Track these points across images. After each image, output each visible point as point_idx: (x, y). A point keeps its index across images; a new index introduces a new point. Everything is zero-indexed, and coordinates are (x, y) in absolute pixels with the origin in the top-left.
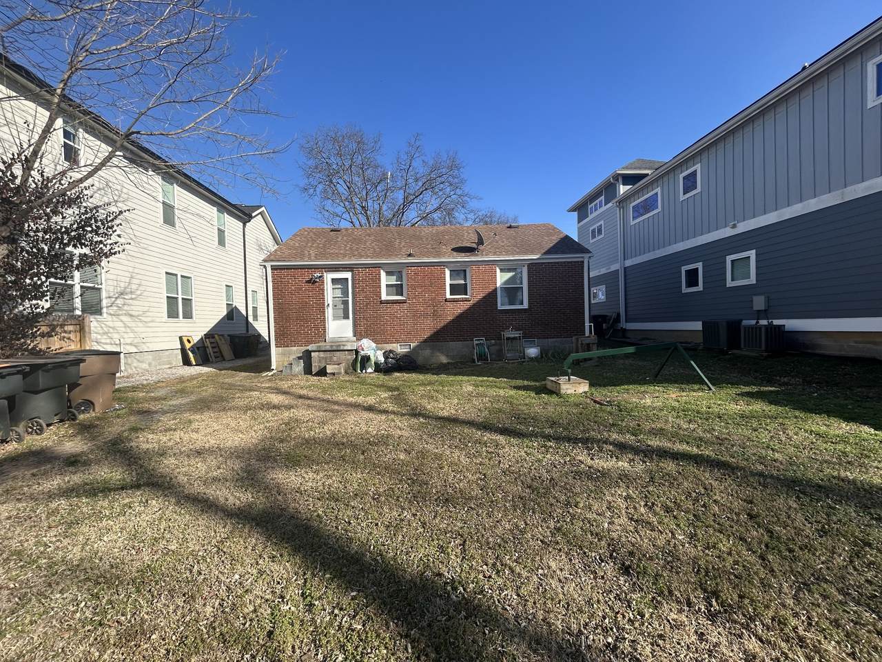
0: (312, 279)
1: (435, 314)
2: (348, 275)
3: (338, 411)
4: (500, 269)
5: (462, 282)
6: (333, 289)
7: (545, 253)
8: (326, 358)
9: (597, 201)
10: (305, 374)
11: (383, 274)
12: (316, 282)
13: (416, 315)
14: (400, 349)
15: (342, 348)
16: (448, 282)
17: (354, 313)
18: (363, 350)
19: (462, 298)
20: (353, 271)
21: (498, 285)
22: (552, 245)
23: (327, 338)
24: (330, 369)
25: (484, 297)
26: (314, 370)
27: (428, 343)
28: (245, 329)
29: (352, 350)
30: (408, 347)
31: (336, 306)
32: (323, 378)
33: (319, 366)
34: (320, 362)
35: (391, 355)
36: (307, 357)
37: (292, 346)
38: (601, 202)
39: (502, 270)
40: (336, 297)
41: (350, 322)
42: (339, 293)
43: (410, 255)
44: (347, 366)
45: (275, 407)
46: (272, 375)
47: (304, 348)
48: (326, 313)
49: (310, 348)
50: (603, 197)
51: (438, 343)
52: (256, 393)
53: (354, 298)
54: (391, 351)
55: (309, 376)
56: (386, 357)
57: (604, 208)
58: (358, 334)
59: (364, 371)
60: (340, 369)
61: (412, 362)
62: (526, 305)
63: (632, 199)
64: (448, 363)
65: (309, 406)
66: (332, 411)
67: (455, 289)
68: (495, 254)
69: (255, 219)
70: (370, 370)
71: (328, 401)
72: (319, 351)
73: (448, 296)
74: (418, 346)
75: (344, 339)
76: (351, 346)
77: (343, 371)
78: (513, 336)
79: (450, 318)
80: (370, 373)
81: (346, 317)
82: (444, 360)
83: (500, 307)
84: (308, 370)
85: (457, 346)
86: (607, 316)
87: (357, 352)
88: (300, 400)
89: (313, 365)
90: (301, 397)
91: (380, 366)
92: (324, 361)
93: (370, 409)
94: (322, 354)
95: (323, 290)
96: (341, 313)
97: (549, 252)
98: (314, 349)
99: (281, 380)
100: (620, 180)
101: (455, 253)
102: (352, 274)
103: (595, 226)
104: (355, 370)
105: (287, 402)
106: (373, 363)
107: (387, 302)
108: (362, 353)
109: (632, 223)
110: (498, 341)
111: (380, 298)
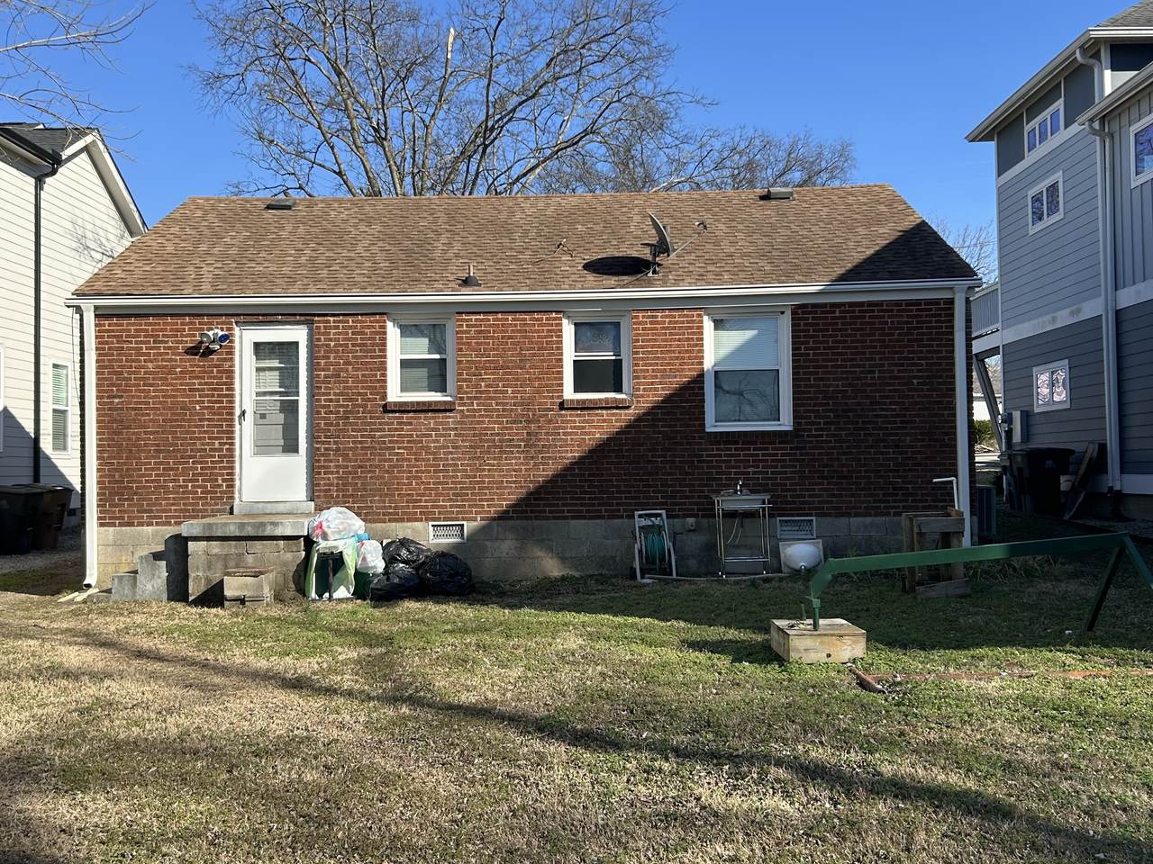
0: (201, 342)
1: (530, 441)
2: (298, 334)
3: (215, 688)
4: (715, 321)
5: (609, 356)
6: (258, 370)
7: (843, 278)
8: (226, 558)
9: (1046, 114)
10: (170, 599)
11: (393, 332)
12: (213, 352)
13: (481, 446)
14: (431, 537)
15: (268, 532)
16: (569, 355)
17: (312, 438)
18: (325, 536)
19: (607, 400)
20: (312, 322)
21: (709, 363)
22: (870, 252)
23: (237, 502)
24: (232, 588)
25: (668, 399)
26: (195, 588)
27: (511, 523)
28: (30, 472)
29: (297, 538)
30: (456, 531)
31: (263, 416)
32: (214, 611)
33: (208, 580)
34: (209, 568)
35: (404, 553)
36: (176, 554)
37: (141, 524)
38: (1054, 115)
39: (718, 324)
40: (265, 394)
41: (299, 462)
42: (272, 382)
43: (466, 282)
44: (281, 579)
45: (67, 674)
46: (85, 602)
47: (171, 531)
48: (237, 435)
49: (185, 529)
50: (1061, 100)
51: (537, 522)
52: (31, 642)
53: (312, 396)
54: (404, 543)
55: (179, 606)
56: (390, 559)
57: (1064, 134)
58: (321, 494)
59: (327, 595)
60: (261, 587)
61: (457, 574)
62: (786, 423)
63: (1134, 112)
64: (563, 578)
65: (153, 676)
66: (202, 687)
67: (587, 375)
68: (701, 278)
69: (69, 165)
70: (341, 592)
71: (205, 665)
72: (209, 539)
73: (569, 393)
74: (482, 530)
75: (281, 508)
76: (294, 525)
77: (267, 592)
78: (746, 506)
79: (572, 454)
80: (341, 600)
81: (291, 447)
82: (552, 568)
83: (712, 425)
84: (178, 590)
85: (589, 534)
86: (1072, 452)
87: (309, 542)
88: (136, 663)
89: (192, 575)
90: (140, 654)
91: (371, 582)
92: (219, 566)
93: (298, 684)
94: (215, 547)
95: (230, 373)
96: (277, 435)
97: (854, 274)
98: (196, 532)
99: (103, 612)
100: (1105, 56)
101: (591, 277)
102: (311, 330)
103: (1043, 186)
104: (302, 590)
105: (101, 665)
106: (352, 572)
107: (402, 408)
108: (323, 545)
109: (1136, 182)
110: (705, 521)
111: (384, 396)
